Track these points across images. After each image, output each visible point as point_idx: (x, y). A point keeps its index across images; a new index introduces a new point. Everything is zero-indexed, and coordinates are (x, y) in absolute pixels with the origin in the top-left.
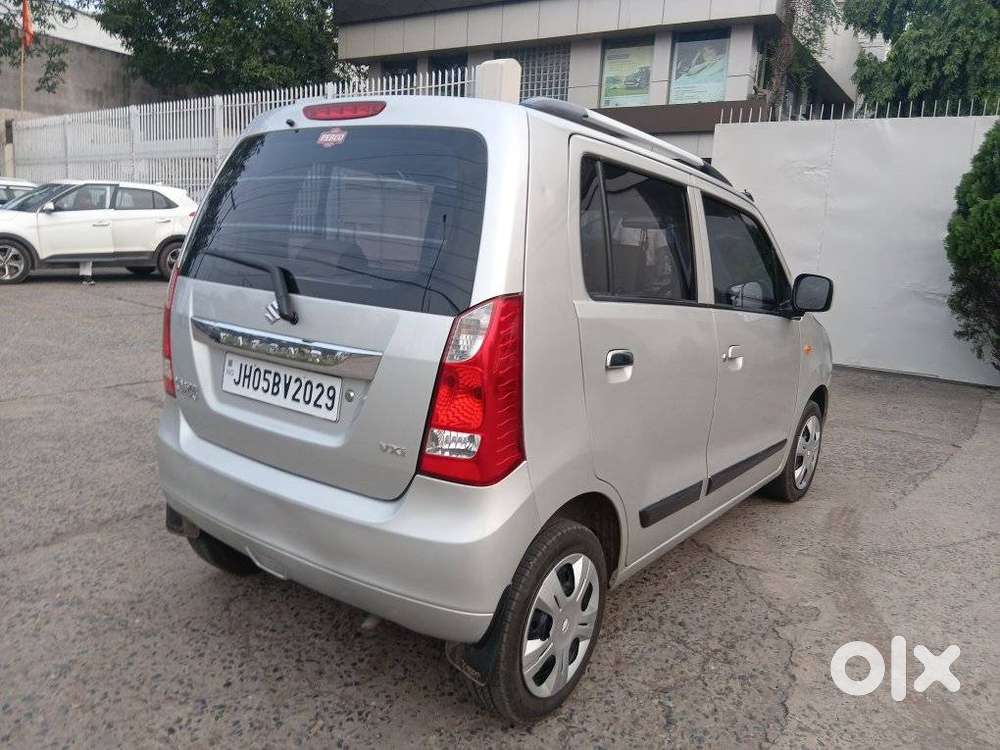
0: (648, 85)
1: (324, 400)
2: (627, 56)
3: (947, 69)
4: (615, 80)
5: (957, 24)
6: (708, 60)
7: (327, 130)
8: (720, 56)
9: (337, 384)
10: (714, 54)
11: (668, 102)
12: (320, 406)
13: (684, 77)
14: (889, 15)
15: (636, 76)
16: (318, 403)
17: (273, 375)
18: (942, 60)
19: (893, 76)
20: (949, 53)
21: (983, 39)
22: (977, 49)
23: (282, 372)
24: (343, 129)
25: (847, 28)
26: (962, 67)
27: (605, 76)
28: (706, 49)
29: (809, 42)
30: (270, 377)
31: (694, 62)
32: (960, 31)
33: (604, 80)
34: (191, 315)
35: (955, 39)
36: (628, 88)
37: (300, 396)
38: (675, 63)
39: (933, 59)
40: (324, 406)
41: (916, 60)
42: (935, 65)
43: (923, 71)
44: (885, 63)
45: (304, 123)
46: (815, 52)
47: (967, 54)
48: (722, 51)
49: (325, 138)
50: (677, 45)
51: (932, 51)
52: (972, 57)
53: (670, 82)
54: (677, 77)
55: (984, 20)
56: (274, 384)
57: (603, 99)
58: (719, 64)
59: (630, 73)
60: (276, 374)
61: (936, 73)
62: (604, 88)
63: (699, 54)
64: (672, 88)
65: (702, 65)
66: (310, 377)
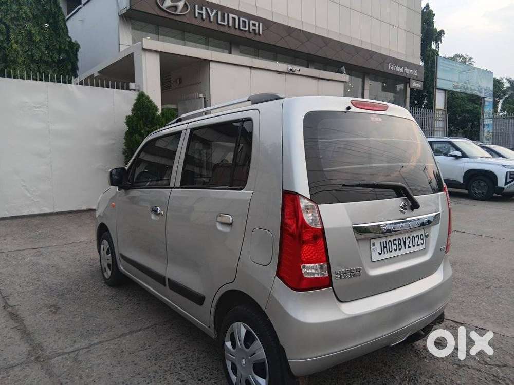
1: (420, 242)
16: (418, 244)
23: (401, 237)
30: (396, 242)
37: (411, 244)
56: (399, 245)
60: (398, 239)
66: (413, 234)
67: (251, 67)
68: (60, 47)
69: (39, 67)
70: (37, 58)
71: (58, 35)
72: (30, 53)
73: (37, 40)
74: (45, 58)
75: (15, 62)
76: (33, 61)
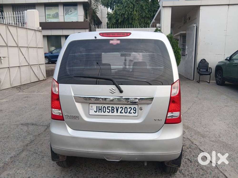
0: (58, 16)
1: (132, 111)
2: (52, 9)
3: (126, 16)
4: (49, 15)
5: (126, 7)
6: (73, 11)
7: (112, 40)
8: (75, 11)
9: (136, 106)
10: (74, 10)
11: (64, 21)
12: (131, 113)
13: (67, 15)
14: (111, 3)
15: (55, 14)
16: (130, 112)
17: (111, 107)
18: (124, 14)
19: (115, 17)
20: (125, 13)
21: (131, 10)
22: (130, 12)
23: (115, 106)
24: (118, 40)
25: (102, 6)
26: (128, 16)
27: (46, 13)
28: (72, 8)
29: (95, 8)
30: (110, 108)
31: (69, 12)
32: (127, 8)
33: (46, 15)
34: (73, 95)
35: (126, 10)
36: (53, 17)
37: (123, 111)
38: (64, 11)
39: (122, 14)
40: (132, 113)
41: (119, 14)
42: (123, 15)
43: (121, 17)
44: (113, 14)
45: (100, 37)
46: (97, 11)
47: (128, 13)
48: (76, 9)
49: (111, 42)
50: (64, 7)
51: (122, 12)
52: (129, 14)
53: (64, 16)
54: (66, 15)
55: (131, 6)
56: (112, 110)
57: (47, 19)
58: (76, 13)
59: (53, 13)
60: (112, 107)
61: (123, 17)
62: (46, 16)
63: (70, 10)
64: (65, 17)
65: (71, 12)
66: (125, 106)
67: (228, 5)
68: (154, 9)
69: (144, 20)
70: (144, 16)
71: (154, 4)
72: (141, 15)
73: (144, 8)
74: (147, 16)
75: (135, 19)
76: (143, 18)
